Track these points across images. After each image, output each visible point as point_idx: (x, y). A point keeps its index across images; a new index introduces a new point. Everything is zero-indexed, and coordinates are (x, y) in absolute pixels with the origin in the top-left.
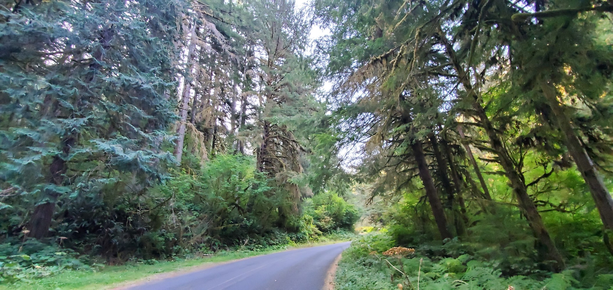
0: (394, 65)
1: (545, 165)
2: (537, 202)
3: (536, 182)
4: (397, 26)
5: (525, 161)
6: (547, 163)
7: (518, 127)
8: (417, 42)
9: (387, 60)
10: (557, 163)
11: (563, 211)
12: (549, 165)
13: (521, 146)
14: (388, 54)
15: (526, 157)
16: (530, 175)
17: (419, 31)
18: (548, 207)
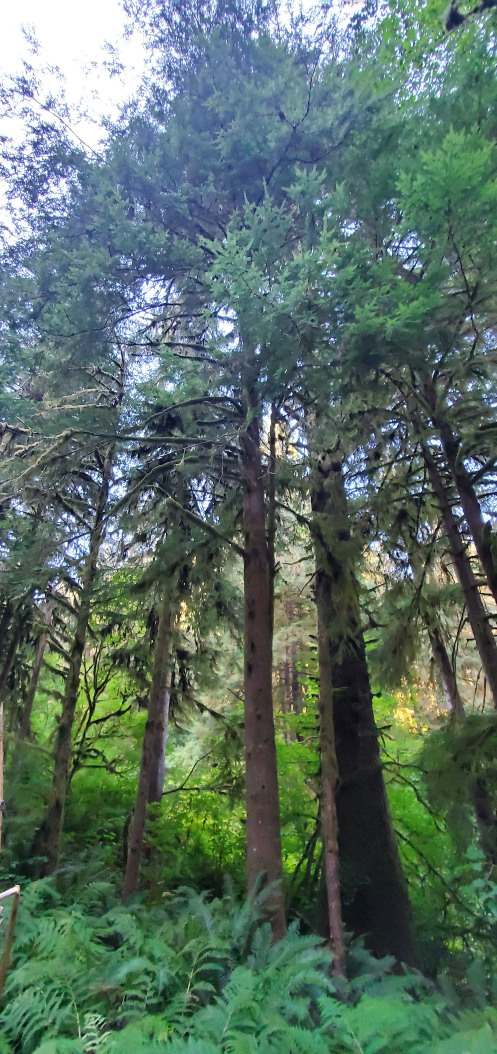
0: (17, 453)
1: (125, 697)
2: (89, 751)
3: (104, 720)
4: (66, 407)
5: (109, 685)
6: (128, 696)
7: (125, 635)
8: (56, 444)
9: (13, 438)
10: (138, 699)
11: (112, 771)
12: (130, 699)
13: (114, 662)
14: (22, 432)
15: (112, 680)
16: (103, 708)
17: (69, 432)
18: (99, 761)
